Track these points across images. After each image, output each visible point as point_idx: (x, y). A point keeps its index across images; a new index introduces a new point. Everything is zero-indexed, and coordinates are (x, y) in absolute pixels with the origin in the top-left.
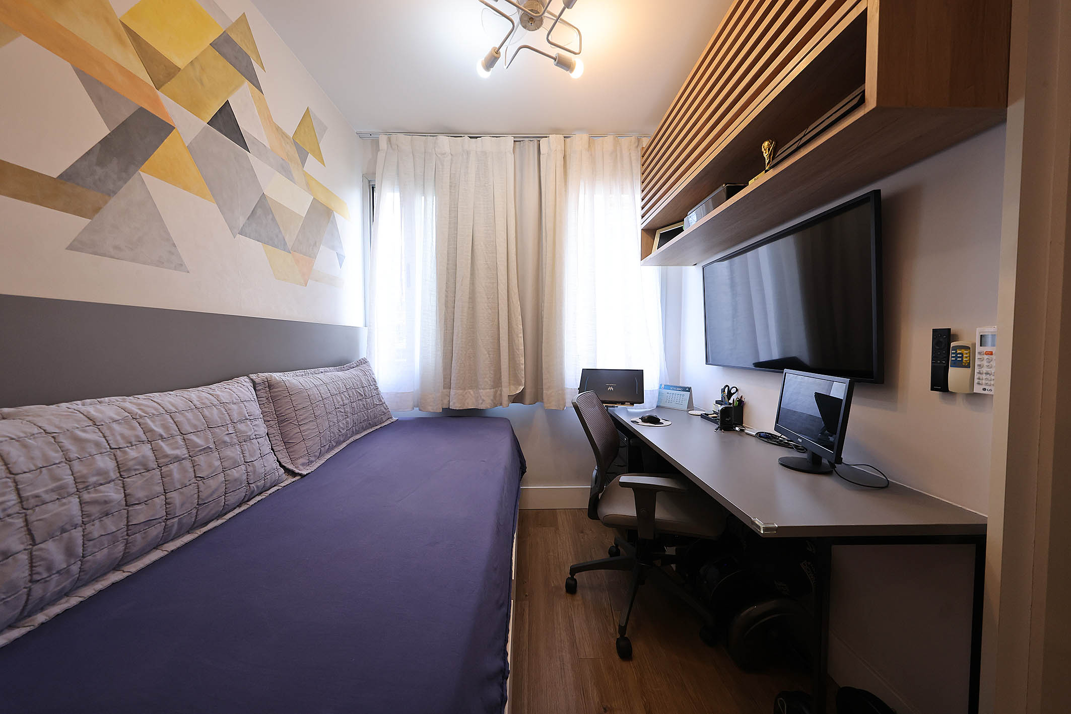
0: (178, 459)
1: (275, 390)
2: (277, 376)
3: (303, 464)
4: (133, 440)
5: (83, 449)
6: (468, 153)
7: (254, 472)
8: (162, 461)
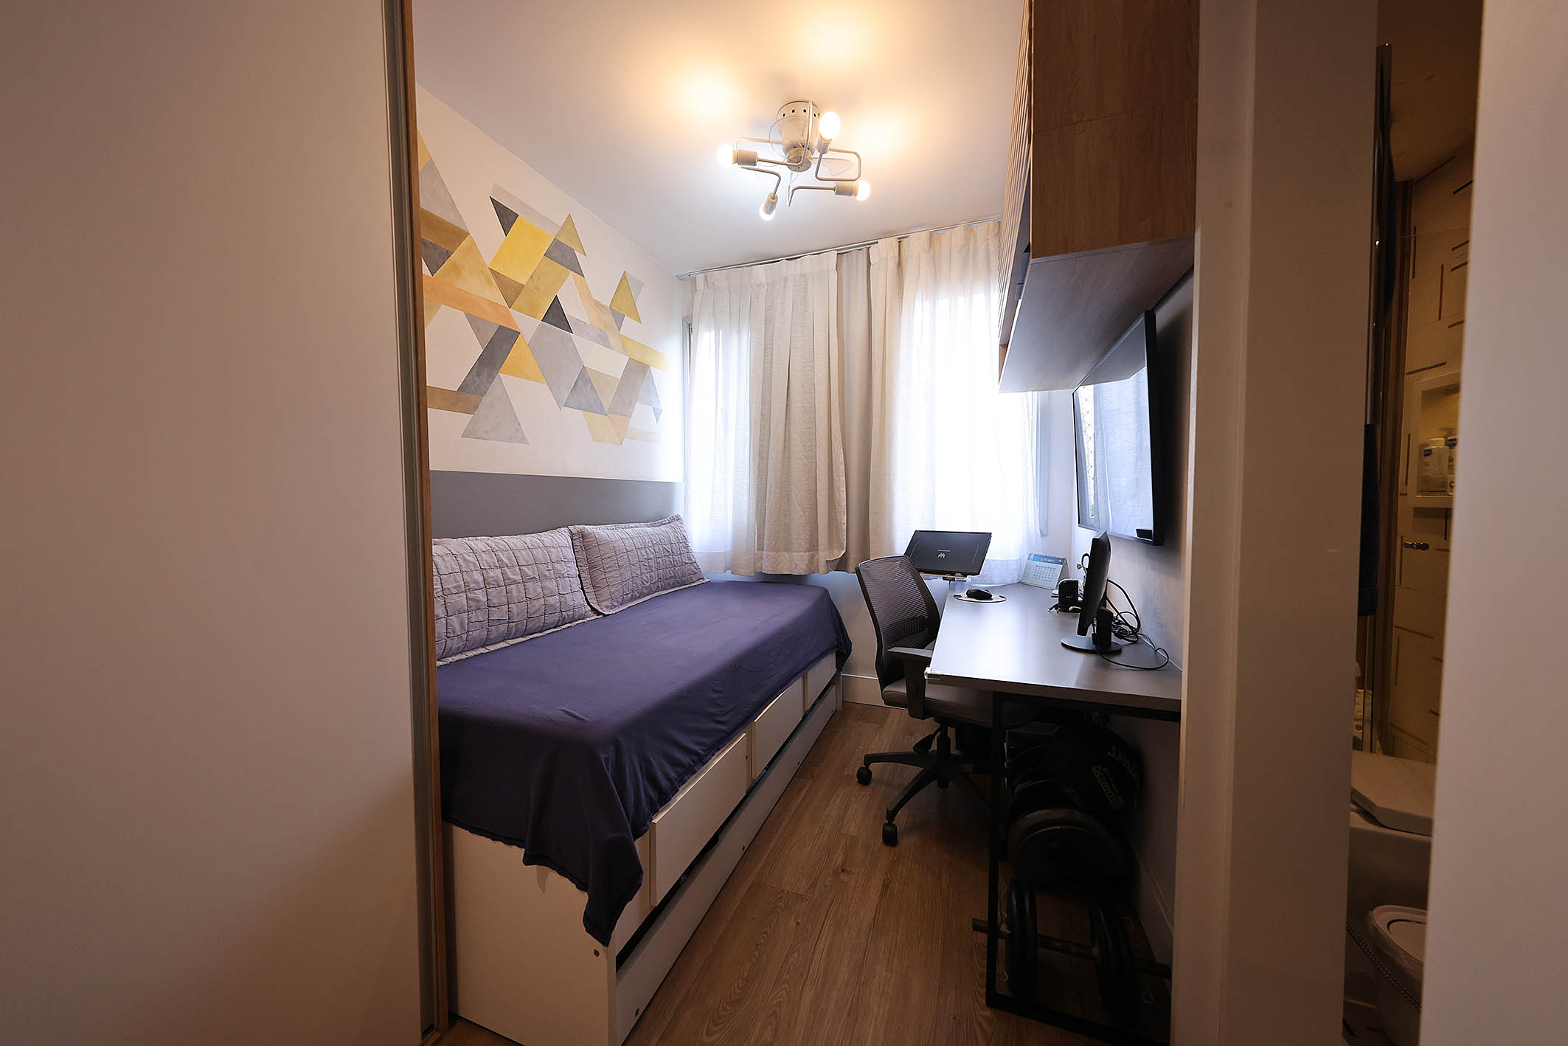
0: (515, 582)
1: (585, 540)
2: (589, 528)
3: (607, 607)
4: (492, 564)
5: (468, 566)
7: (565, 603)
8: (508, 582)
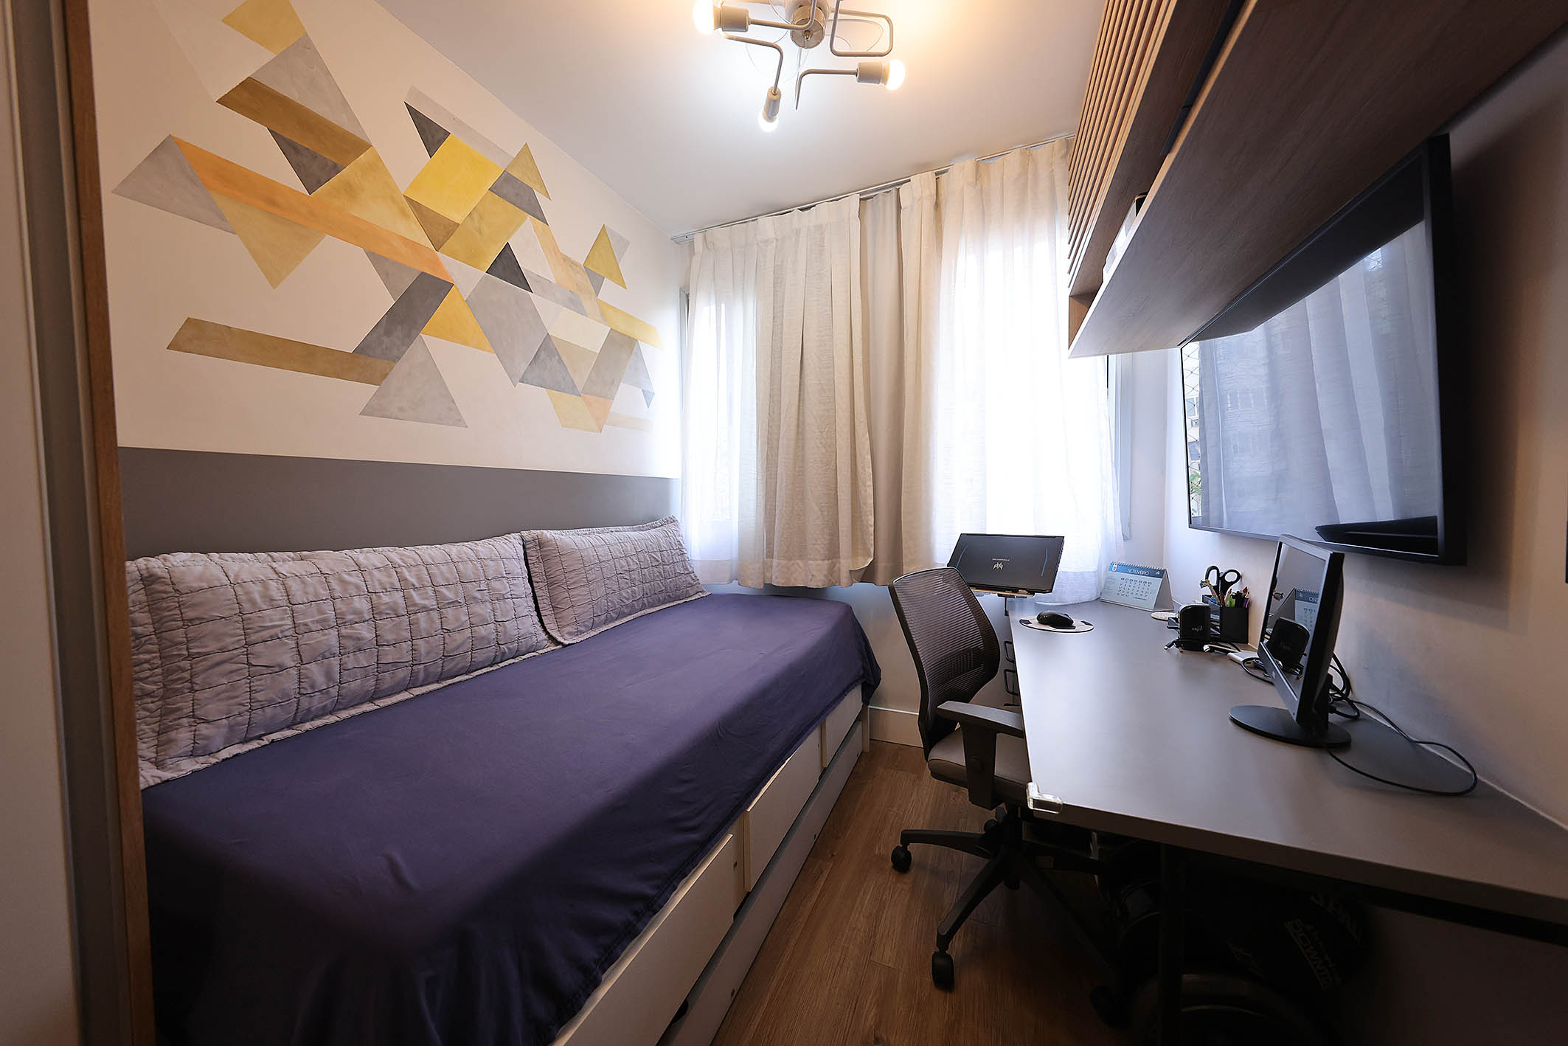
0: (426, 609)
1: (545, 549)
2: (548, 534)
3: (570, 633)
4: (388, 586)
5: (345, 590)
6: (798, 232)
7: (506, 632)
8: (412, 609)
